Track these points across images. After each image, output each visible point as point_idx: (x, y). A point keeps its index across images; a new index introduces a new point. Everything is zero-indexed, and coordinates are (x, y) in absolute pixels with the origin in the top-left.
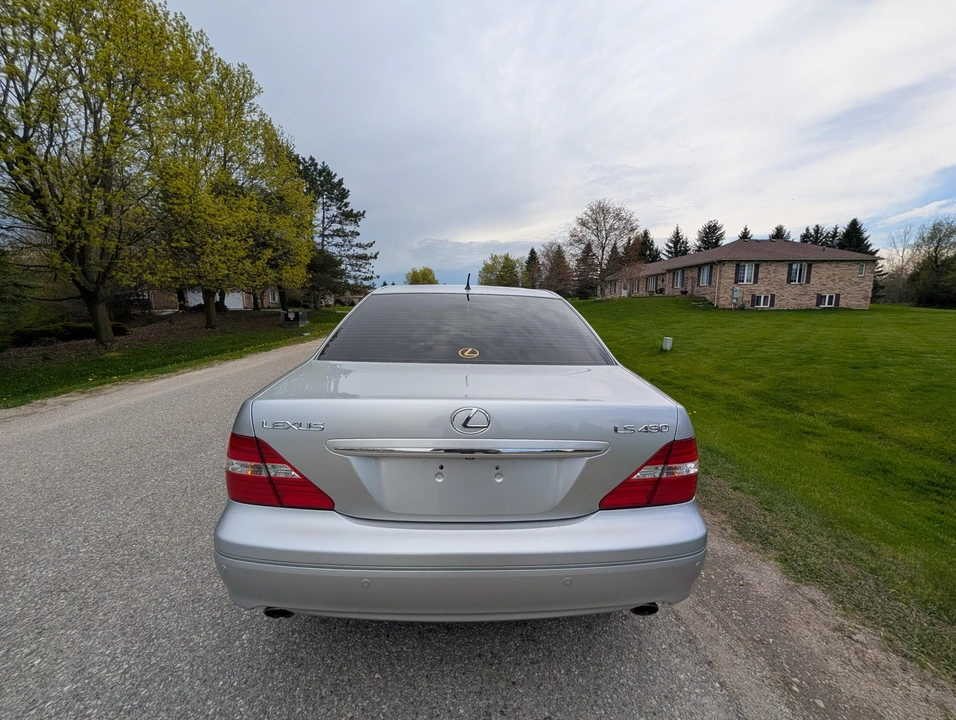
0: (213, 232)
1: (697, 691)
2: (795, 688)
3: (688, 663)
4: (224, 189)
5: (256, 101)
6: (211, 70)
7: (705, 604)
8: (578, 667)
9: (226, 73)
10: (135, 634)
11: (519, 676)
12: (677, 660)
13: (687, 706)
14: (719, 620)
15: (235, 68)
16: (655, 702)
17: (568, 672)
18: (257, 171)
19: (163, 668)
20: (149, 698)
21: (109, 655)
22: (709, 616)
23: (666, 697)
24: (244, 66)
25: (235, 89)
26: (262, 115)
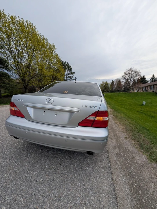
1: (104, 179)
2: (134, 187)
3: (106, 172)
5: (55, 51)
6: (48, 46)
7: (119, 161)
8: (77, 165)
9: (50, 46)
11: (63, 163)
12: (103, 171)
13: (99, 181)
14: (121, 165)
15: (52, 44)
16: (91, 178)
17: (74, 166)
22: (119, 164)
23: (95, 177)
24: (53, 44)
25: (52, 49)
26: (56, 53)
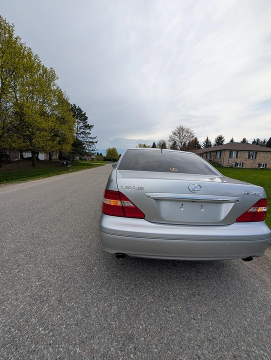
0: (38, 129)
1: (264, 290)
3: (257, 281)
4: (43, 114)
5: (56, 82)
6: (40, 69)
8: (219, 281)
9: (45, 71)
10: (55, 267)
11: (200, 283)
12: (253, 280)
15: (49, 69)
17: (216, 283)
18: (55, 108)
19: (70, 278)
20: (69, 287)
21: (48, 273)
23: (254, 291)
24: (52, 69)
25: (49, 76)
26: (58, 87)
